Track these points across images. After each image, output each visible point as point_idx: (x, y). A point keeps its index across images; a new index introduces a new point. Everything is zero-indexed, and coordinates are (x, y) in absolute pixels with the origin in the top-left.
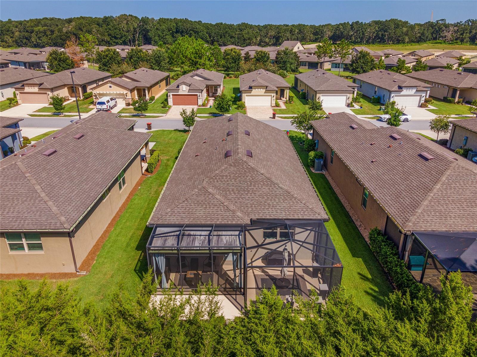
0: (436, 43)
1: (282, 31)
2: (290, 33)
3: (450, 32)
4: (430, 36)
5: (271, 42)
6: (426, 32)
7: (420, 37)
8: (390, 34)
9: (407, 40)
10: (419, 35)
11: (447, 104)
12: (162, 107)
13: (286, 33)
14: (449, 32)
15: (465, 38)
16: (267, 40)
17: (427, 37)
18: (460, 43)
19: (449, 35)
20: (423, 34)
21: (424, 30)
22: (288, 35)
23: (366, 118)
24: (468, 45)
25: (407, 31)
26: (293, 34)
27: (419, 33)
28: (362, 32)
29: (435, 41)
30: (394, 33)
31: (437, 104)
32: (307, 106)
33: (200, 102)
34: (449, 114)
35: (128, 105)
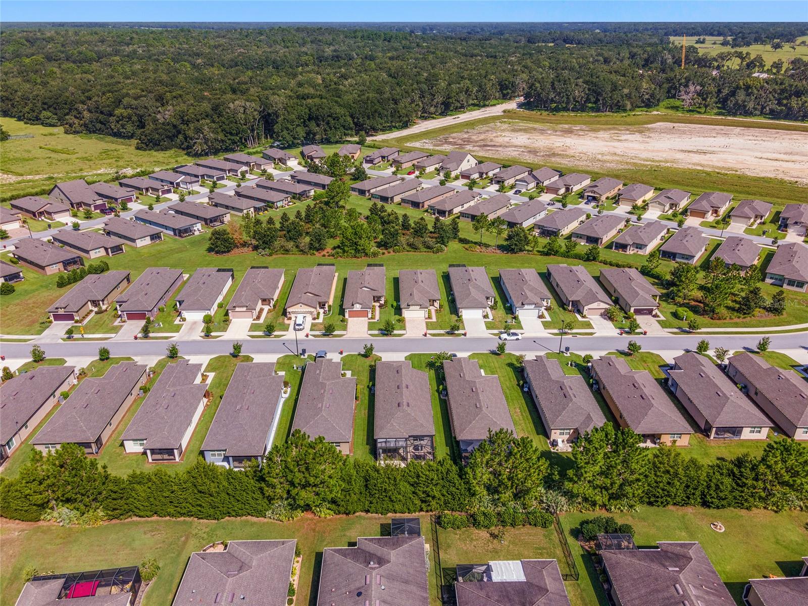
9: (629, 107)
11: (563, 311)
12: (341, 321)
14: (689, 93)
15: (709, 105)
18: (704, 111)
19: (688, 98)
23: (492, 334)
24: (712, 115)
25: (630, 94)
28: (567, 95)
29: (672, 102)
30: (611, 97)
32: (453, 316)
33: (370, 315)
34: (555, 328)
35: (314, 319)
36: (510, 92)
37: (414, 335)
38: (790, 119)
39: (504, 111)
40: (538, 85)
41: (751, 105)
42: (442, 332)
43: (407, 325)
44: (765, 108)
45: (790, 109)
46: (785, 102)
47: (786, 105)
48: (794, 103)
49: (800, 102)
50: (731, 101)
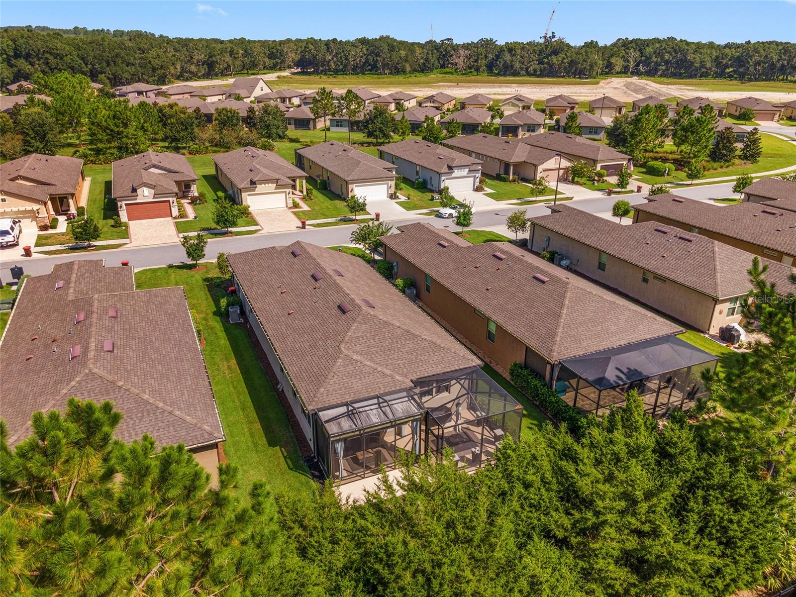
0: (446, 73)
1: (216, 53)
2: (231, 55)
3: (461, 58)
4: (436, 63)
5: (200, 72)
6: (430, 56)
7: (424, 64)
8: (384, 60)
9: (408, 69)
10: (422, 61)
11: (502, 183)
12: (113, 226)
13: (224, 57)
14: (459, 57)
15: (481, 66)
16: (193, 68)
17: (433, 64)
18: (476, 74)
19: (460, 62)
20: (427, 60)
21: (428, 53)
22: (228, 59)
23: (421, 214)
24: (485, 76)
25: (407, 56)
26: (235, 58)
27: (422, 58)
28: (345, 55)
29: (444, 70)
30: (390, 58)
31: (492, 185)
32: (337, 202)
33: (175, 212)
34: (510, 199)
35: (44, 228)
36: (279, 61)
37: (280, 230)
38: (553, 76)
39: (279, 77)
40: (311, 47)
41: (517, 65)
42: (330, 220)
43: (258, 219)
44: (528, 68)
45: (551, 66)
46: (546, 60)
47: (547, 63)
48: (554, 59)
49: (560, 59)
50: (500, 62)
